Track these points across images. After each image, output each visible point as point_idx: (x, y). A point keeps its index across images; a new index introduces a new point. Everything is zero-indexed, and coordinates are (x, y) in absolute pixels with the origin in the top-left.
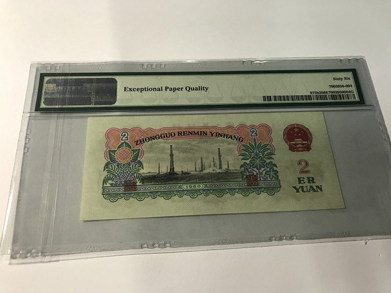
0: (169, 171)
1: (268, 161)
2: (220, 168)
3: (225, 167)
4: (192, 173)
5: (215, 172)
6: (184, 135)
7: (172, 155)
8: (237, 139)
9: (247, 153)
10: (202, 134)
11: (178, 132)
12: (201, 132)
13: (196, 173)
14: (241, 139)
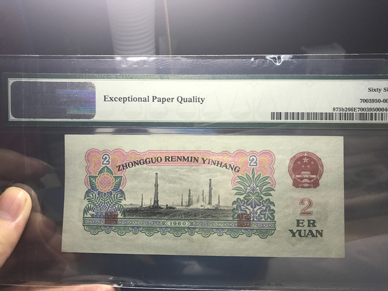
0: (152, 204)
1: (265, 198)
2: (210, 203)
3: (215, 202)
4: (178, 208)
5: (203, 208)
6: (172, 161)
7: (156, 186)
8: (232, 169)
9: (242, 187)
10: (193, 161)
11: (166, 157)
12: (191, 157)
13: (182, 207)
14: (237, 168)
